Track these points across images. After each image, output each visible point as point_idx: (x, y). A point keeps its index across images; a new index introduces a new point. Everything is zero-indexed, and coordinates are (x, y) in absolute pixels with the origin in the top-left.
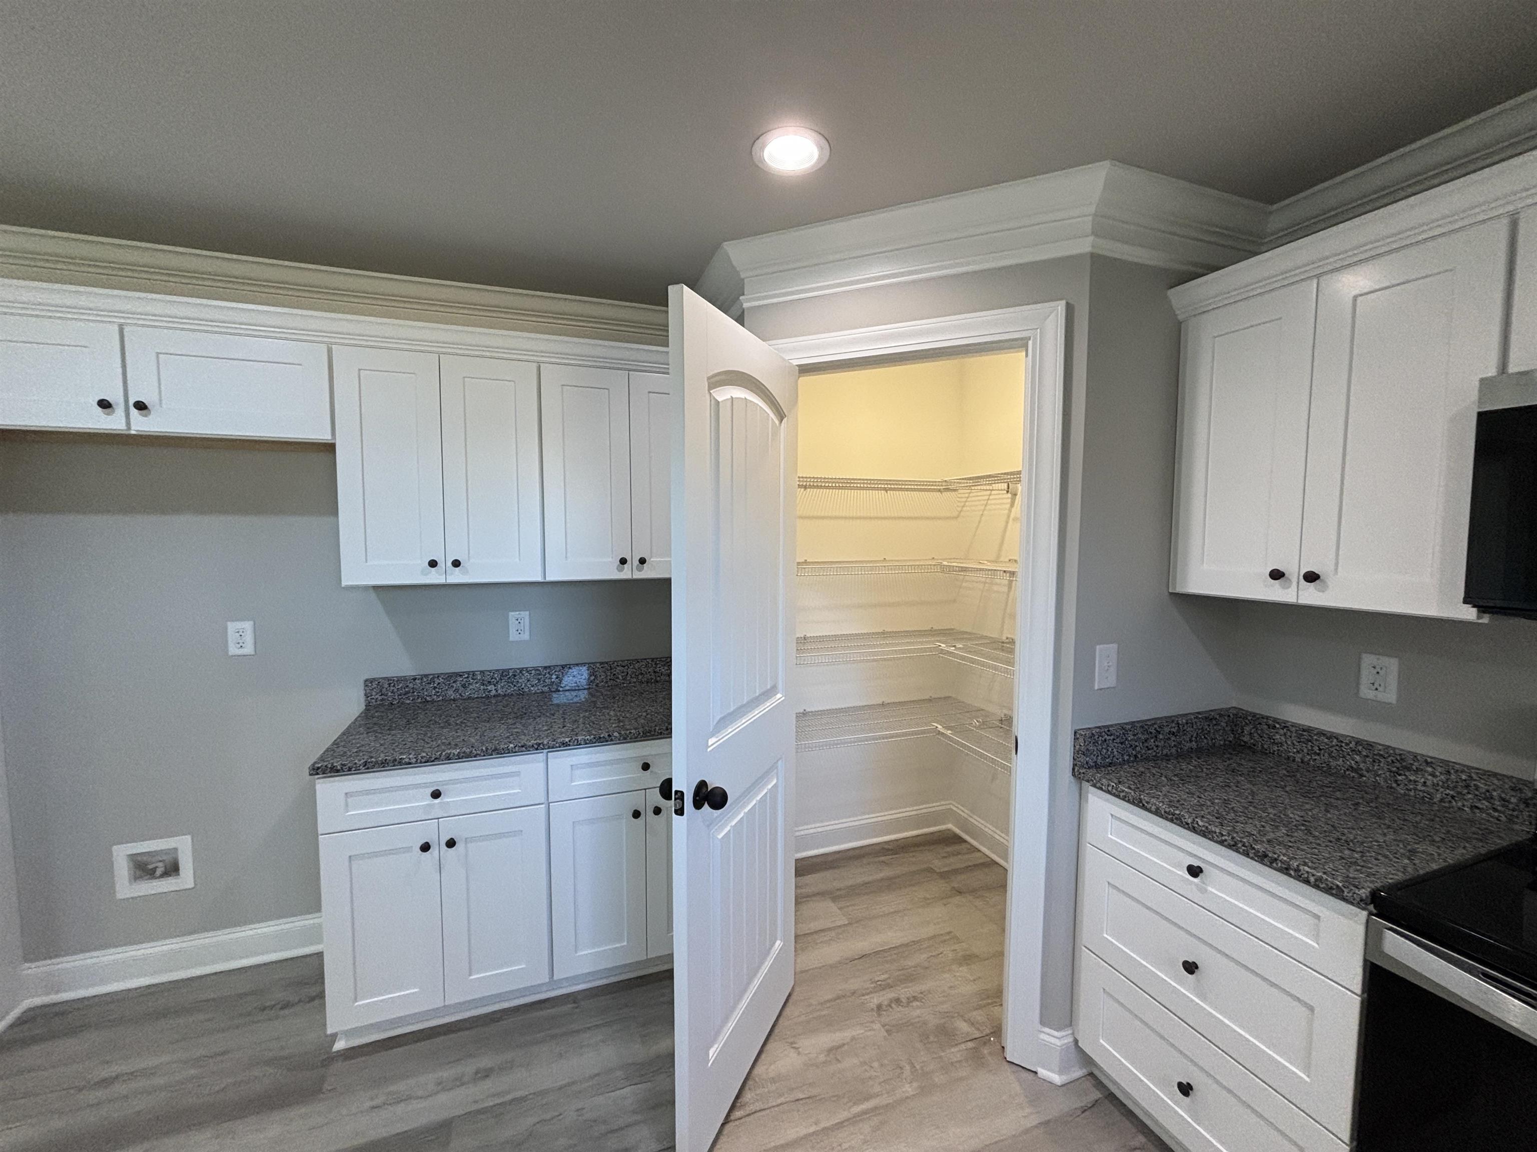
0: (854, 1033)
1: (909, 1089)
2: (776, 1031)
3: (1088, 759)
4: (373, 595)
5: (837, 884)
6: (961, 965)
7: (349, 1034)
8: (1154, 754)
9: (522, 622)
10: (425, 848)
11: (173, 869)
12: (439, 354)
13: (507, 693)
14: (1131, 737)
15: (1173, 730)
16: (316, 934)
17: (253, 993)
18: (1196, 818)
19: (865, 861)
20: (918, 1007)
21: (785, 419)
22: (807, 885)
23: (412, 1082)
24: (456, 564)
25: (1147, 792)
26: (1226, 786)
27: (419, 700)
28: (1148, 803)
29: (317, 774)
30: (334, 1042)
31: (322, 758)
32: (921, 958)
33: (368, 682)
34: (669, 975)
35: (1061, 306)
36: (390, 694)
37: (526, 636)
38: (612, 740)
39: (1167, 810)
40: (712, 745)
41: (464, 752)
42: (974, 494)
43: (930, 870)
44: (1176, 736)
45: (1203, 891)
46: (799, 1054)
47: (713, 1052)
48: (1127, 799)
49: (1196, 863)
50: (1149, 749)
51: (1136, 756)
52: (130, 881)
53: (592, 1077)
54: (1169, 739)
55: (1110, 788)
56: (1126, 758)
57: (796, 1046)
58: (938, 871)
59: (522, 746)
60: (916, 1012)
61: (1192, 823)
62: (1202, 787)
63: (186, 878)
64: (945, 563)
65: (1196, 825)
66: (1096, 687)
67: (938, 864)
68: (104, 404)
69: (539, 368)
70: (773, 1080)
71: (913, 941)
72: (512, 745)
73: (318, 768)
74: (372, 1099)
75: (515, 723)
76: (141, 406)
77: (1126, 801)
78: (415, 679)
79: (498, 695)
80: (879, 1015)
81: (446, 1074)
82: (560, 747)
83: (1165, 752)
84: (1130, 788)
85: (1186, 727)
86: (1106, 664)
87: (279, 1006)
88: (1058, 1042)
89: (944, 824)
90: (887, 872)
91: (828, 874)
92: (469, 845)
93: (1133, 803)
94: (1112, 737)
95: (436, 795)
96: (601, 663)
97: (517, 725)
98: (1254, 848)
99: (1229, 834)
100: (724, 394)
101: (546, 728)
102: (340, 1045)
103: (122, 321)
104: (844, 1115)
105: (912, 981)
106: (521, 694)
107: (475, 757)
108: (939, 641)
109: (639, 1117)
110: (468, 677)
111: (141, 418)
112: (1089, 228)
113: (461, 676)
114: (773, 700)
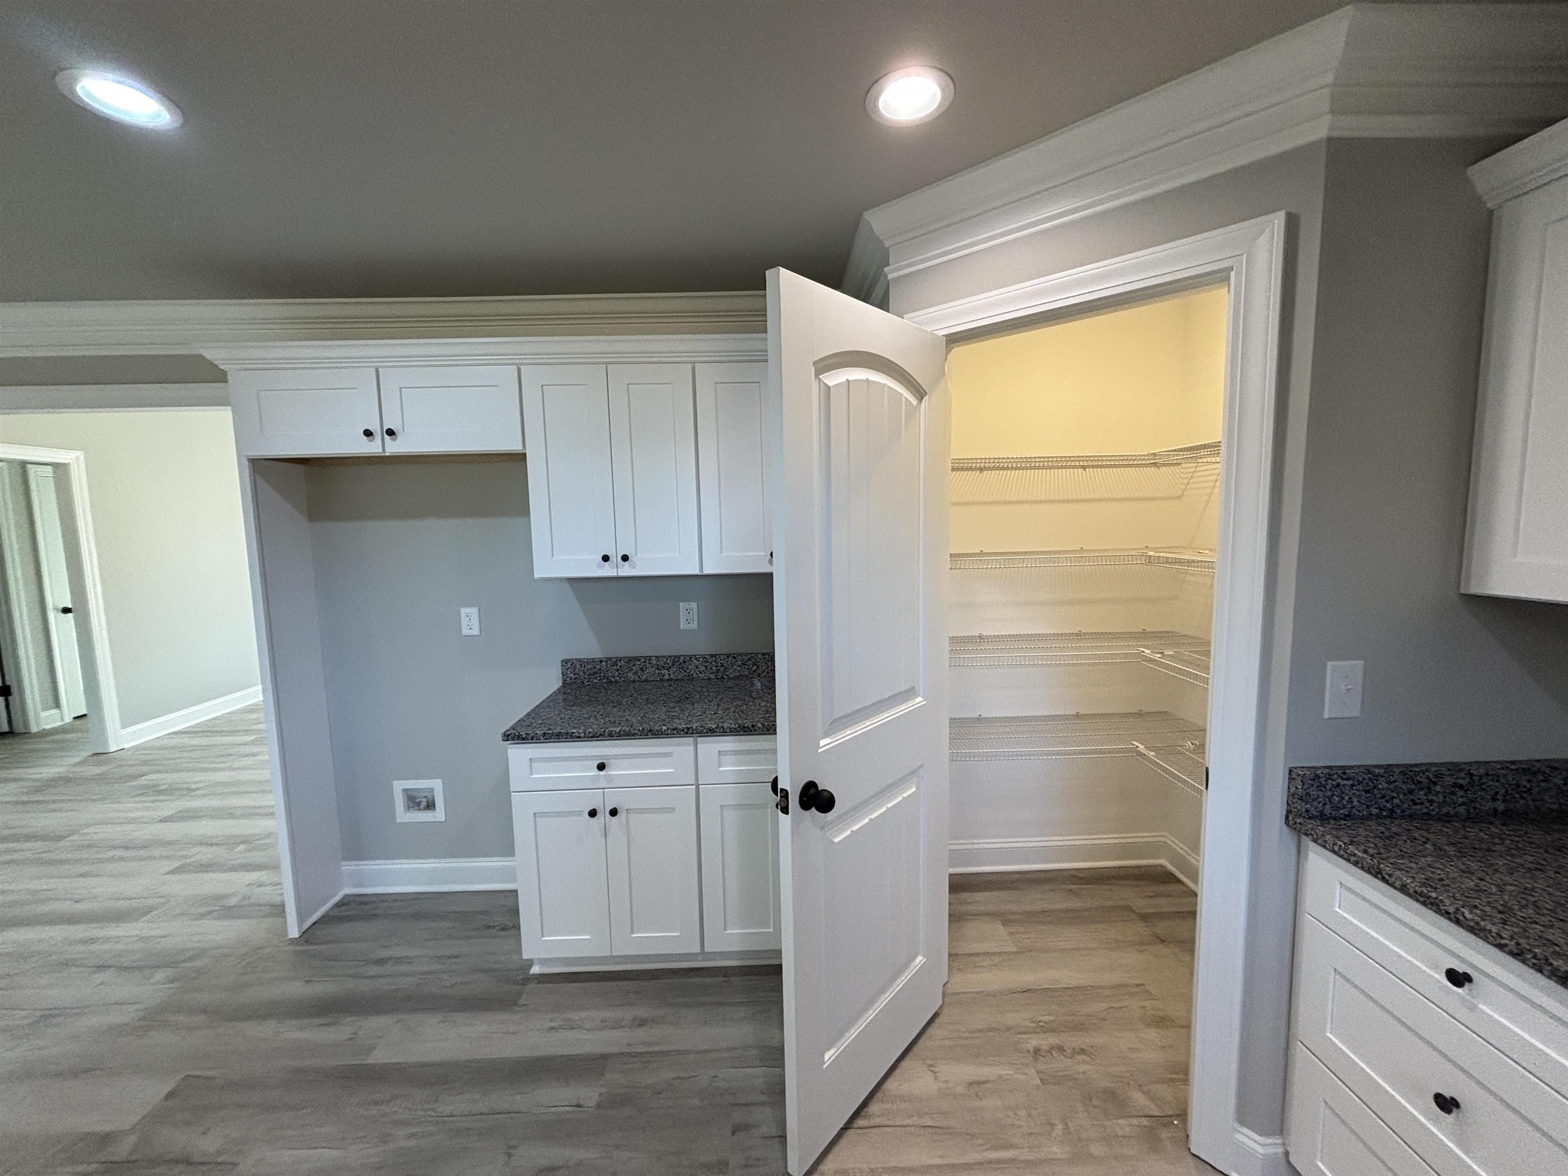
0: (1002, 1072)
1: (1056, 1150)
2: (916, 1049)
3: (1308, 806)
4: (567, 586)
5: (1013, 907)
6: (1148, 1025)
7: (543, 962)
8: (1425, 810)
9: (691, 612)
10: (593, 813)
11: (431, 806)
12: (606, 364)
13: (678, 678)
14: (1383, 785)
15: (1461, 781)
16: (511, 875)
17: (483, 913)
18: (1463, 907)
19: (1048, 887)
20: (1085, 1062)
21: (926, 398)
22: (977, 902)
23: (584, 1014)
24: (625, 558)
25: (1392, 861)
26: (1536, 869)
27: (605, 680)
28: (1390, 875)
29: (508, 740)
30: (531, 966)
31: (513, 728)
32: (1099, 1007)
33: (565, 662)
34: (777, 970)
35: (1278, 220)
36: (581, 674)
37: (694, 626)
38: (755, 730)
39: (1418, 889)
40: (823, 747)
41: (624, 731)
42: (1202, 468)
43: (1130, 909)
44: (1466, 791)
45: (1473, 1008)
46: (936, 1078)
47: (829, 1056)
48: (1360, 865)
49: (1461, 968)
50: (1415, 804)
51: (1392, 811)
52: (405, 810)
53: (730, 1049)
54: (1453, 793)
55: (1336, 848)
56: (1375, 811)
57: (936, 1070)
58: (1138, 911)
59: (674, 729)
60: (1082, 1067)
61: (1455, 913)
62: (1493, 865)
63: (439, 814)
64: (1151, 553)
65: (1461, 918)
66: (1326, 716)
67: (1140, 904)
68: (368, 433)
69: (694, 369)
70: (903, 1099)
71: (1092, 987)
72: (664, 728)
73: (509, 735)
74: (551, 1020)
75: (675, 707)
76: (391, 433)
77: (1358, 867)
78: (601, 661)
79: (671, 680)
80: (1036, 1060)
81: (609, 1014)
82: (707, 732)
83: (1444, 810)
84: (1365, 852)
85: (1484, 780)
86: (1343, 687)
87: (499, 927)
88: (1261, 1150)
89: (1158, 858)
90: (1073, 903)
91: (1002, 894)
92: (631, 816)
93: (1369, 872)
94: (1349, 783)
95: (601, 767)
96: (764, 654)
97: (677, 709)
98: (1551, 964)
99: (1512, 938)
100: (835, 378)
101: (699, 714)
102: (536, 970)
103: (378, 364)
104: (974, 1157)
105: (1081, 1030)
106: (690, 678)
107: (634, 735)
108: (1141, 646)
109: (764, 1098)
110: (645, 662)
111: (390, 441)
112: (1326, 107)
113: (639, 660)
114: (910, 703)
